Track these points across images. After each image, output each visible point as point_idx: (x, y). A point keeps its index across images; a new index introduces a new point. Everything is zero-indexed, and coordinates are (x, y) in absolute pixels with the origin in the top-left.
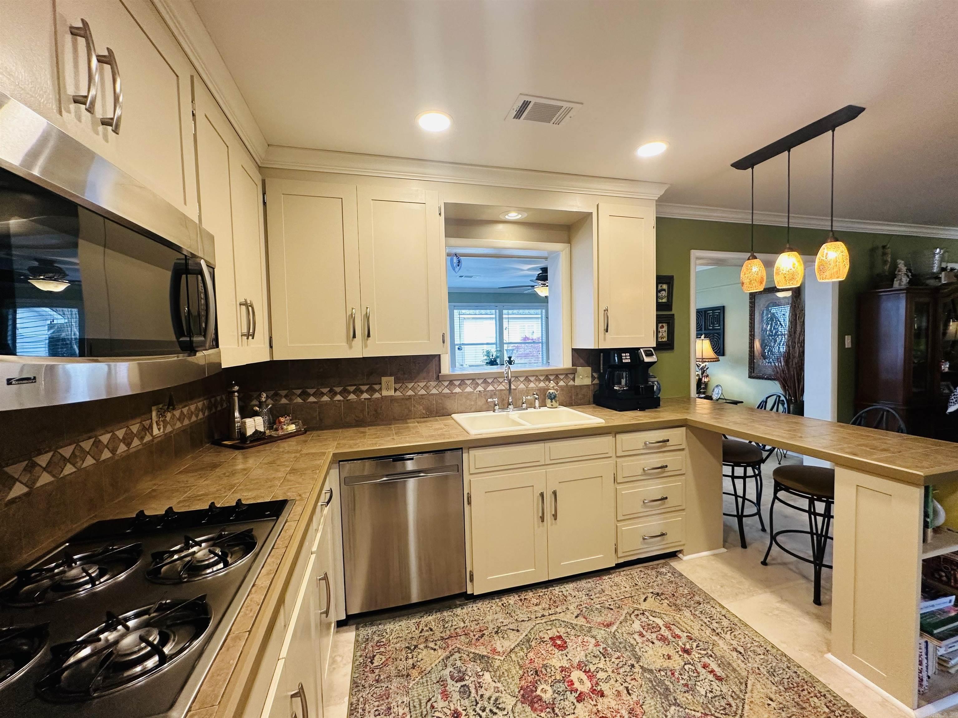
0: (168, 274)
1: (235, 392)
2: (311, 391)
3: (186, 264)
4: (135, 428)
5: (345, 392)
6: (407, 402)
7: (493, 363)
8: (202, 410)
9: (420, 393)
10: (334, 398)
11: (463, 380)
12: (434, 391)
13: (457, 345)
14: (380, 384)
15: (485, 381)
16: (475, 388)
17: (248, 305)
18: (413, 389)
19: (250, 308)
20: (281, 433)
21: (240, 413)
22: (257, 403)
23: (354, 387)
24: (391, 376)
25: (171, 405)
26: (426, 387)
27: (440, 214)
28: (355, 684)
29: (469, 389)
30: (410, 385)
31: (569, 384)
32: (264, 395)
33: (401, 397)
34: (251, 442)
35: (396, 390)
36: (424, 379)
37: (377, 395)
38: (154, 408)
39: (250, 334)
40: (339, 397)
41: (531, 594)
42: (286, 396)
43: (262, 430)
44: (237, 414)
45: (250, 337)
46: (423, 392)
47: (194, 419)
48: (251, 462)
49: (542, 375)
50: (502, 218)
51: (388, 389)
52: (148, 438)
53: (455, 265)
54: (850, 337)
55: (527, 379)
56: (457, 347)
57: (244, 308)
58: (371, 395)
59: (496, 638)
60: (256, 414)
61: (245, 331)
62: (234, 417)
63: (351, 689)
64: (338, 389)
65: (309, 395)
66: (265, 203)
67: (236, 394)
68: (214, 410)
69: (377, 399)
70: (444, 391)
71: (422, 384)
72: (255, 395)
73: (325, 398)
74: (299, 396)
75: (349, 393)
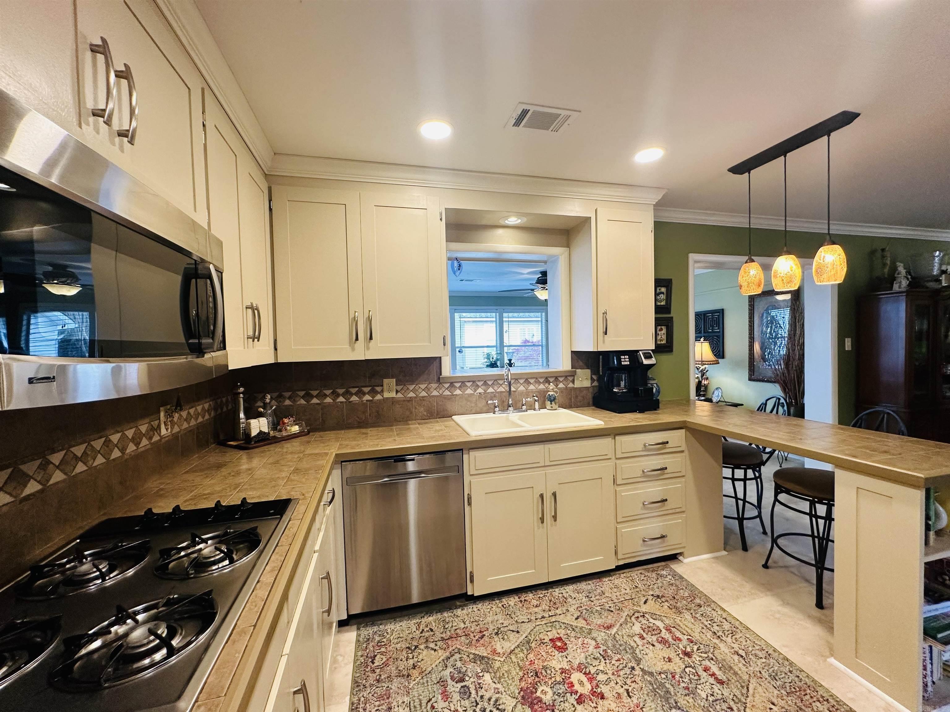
0: (178, 279)
1: (240, 393)
2: (315, 393)
3: (196, 269)
4: (143, 428)
5: (347, 394)
6: (408, 404)
7: (493, 365)
8: (208, 411)
9: (421, 395)
10: (336, 399)
11: (463, 382)
12: (435, 393)
13: (458, 347)
14: (382, 386)
15: (485, 383)
16: (475, 391)
17: (254, 309)
18: (414, 391)
19: (256, 311)
20: (284, 434)
21: (245, 414)
22: (262, 404)
23: (357, 389)
24: (393, 378)
25: (179, 406)
26: (427, 389)
27: (441, 219)
28: (356, 683)
29: (469, 391)
30: (412, 387)
31: (569, 386)
32: (269, 396)
33: (402, 399)
34: (256, 442)
35: (397, 392)
36: (425, 381)
37: (379, 397)
38: (161, 408)
39: (255, 337)
40: (341, 399)
41: (531, 595)
42: (290, 398)
43: (266, 431)
44: (242, 415)
45: (256, 340)
46: (424, 394)
47: (200, 419)
48: (256, 462)
49: (541, 378)
50: (502, 222)
51: (389, 391)
52: (156, 438)
53: (455, 269)
54: (850, 339)
55: (527, 382)
56: (457, 350)
57: (250, 311)
58: (373, 397)
59: (496, 638)
60: (261, 415)
61: (251, 333)
62: (239, 418)
63: (352, 689)
64: (341, 391)
65: (312, 397)
66: (271, 210)
67: (241, 395)
68: (219, 411)
69: (379, 401)
70: (444, 394)
71: (423, 386)
72: (261, 396)
73: (328, 400)
74: (303, 397)
75: (352, 394)
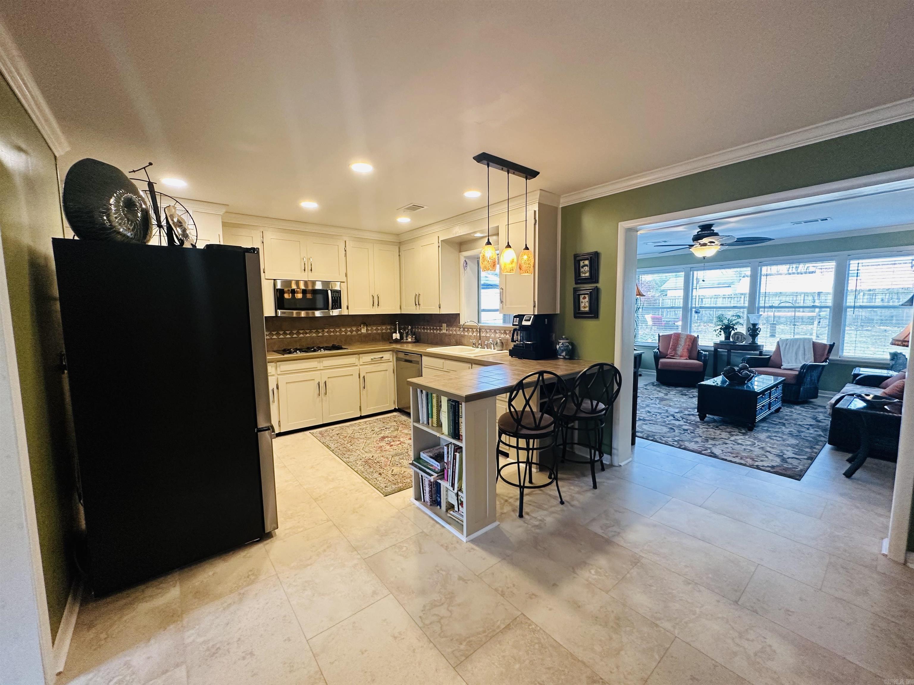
1: (397, 324)
4: (354, 329)
6: (450, 336)
11: (468, 328)
12: (458, 333)
14: (443, 327)
18: (452, 330)
19: (376, 297)
23: (436, 327)
24: (446, 323)
26: (455, 330)
29: (470, 334)
30: (451, 329)
33: (448, 334)
35: (447, 330)
36: (455, 326)
37: (441, 332)
43: (398, 338)
44: (397, 332)
45: (375, 306)
46: (455, 333)
49: (502, 330)
52: (360, 333)
55: (495, 332)
61: (372, 304)
64: (432, 327)
69: (442, 334)
71: (454, 329)
